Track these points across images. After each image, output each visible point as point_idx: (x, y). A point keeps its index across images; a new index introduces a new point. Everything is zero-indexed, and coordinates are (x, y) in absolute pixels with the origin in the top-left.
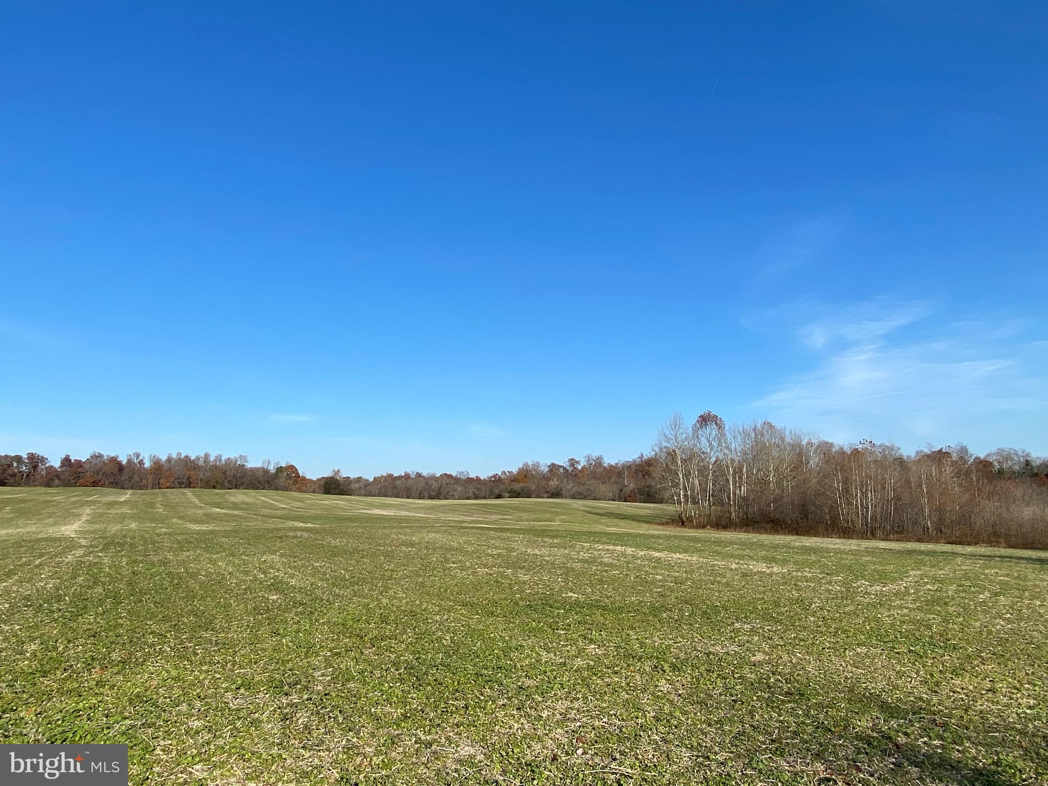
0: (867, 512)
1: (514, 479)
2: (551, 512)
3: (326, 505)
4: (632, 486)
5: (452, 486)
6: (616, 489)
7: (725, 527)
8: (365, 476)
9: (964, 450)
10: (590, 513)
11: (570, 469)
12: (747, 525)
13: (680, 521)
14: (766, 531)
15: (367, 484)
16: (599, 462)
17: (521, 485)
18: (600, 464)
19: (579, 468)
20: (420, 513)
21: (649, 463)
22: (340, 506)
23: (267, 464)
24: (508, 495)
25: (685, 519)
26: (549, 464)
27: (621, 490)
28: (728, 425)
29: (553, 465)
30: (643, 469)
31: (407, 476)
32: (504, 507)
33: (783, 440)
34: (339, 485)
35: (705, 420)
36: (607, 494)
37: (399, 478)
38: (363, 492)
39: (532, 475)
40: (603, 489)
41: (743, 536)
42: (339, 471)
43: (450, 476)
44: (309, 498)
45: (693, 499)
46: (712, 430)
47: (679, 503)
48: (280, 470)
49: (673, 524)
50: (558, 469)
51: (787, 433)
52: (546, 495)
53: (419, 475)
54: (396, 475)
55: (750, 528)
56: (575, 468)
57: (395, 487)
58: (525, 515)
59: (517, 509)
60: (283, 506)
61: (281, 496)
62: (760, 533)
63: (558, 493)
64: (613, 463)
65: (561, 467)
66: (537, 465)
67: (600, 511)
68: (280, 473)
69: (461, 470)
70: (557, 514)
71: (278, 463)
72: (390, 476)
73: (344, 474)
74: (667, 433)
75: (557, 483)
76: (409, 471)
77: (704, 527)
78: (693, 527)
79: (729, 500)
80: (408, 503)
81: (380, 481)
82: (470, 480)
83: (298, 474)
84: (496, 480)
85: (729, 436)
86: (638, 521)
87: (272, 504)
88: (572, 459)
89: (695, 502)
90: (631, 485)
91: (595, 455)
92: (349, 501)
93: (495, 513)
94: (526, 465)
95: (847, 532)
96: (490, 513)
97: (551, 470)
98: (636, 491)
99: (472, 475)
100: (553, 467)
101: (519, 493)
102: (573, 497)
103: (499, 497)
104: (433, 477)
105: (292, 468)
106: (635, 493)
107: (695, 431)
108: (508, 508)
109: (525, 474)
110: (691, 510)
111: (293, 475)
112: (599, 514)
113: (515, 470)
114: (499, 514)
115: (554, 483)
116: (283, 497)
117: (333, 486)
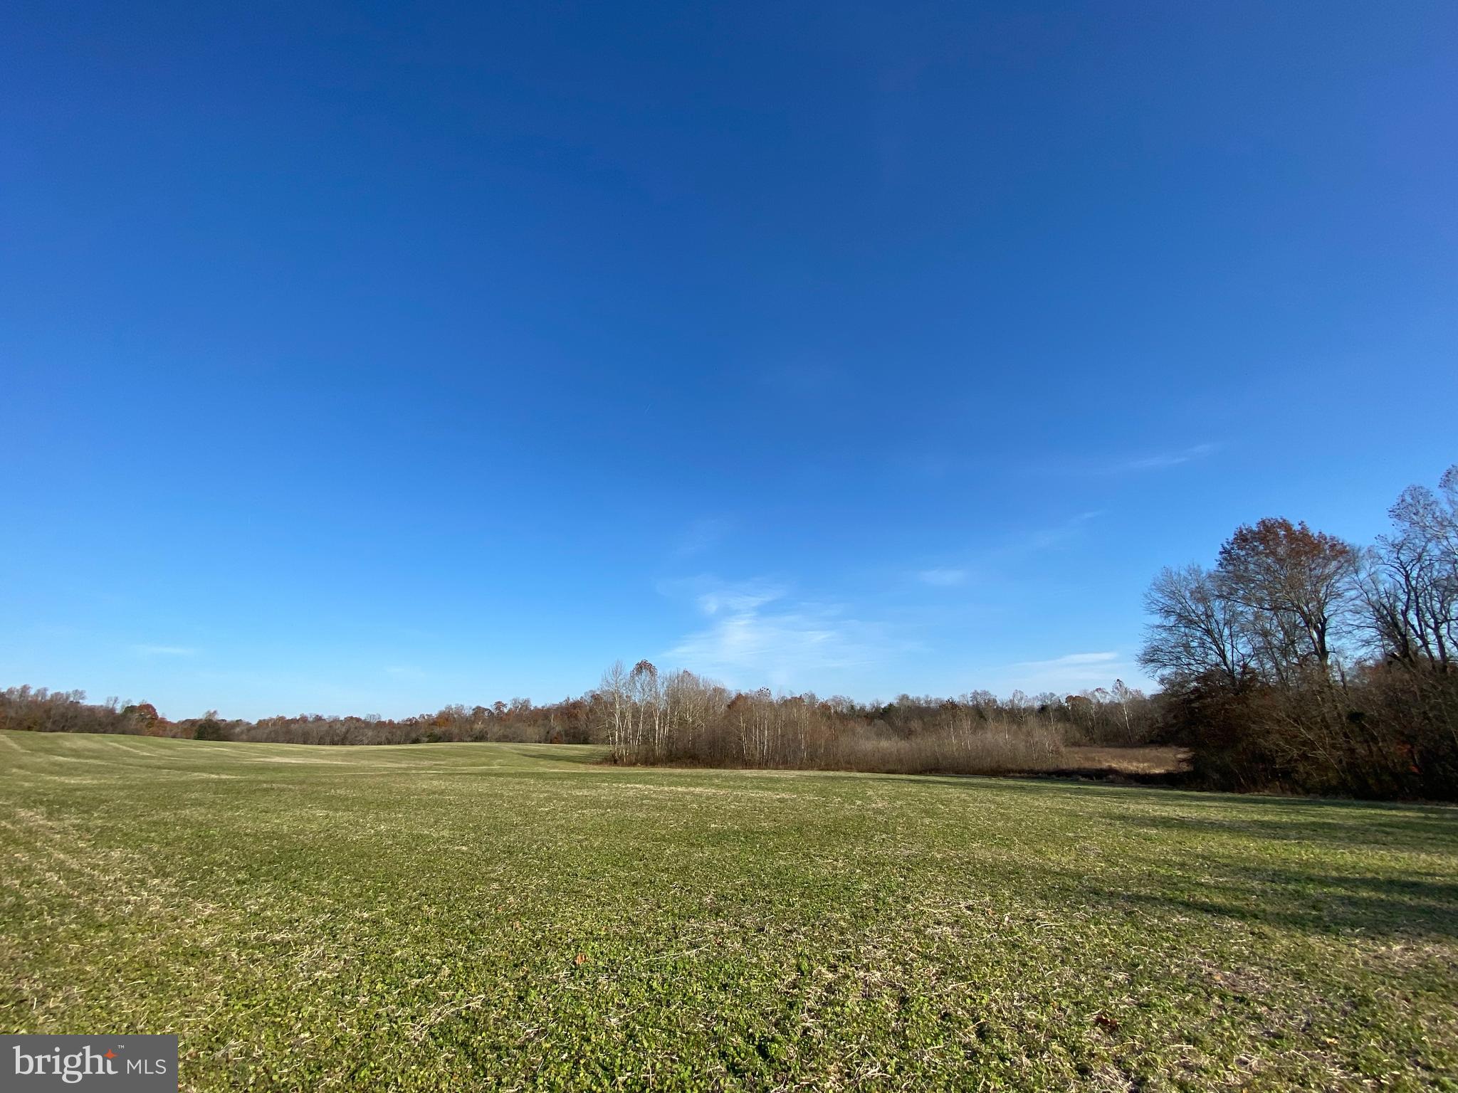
0: (764, 747)
1: (434, 723)
2: (487, 757)
3: (207, 753)
4: (558, 729)
5: (361, 731)
6: (543, 731)
7: (653, 764)
8: (246, 719)
9: (812, 697)
10: (526, 755)
11: (496, 712)
12: (672, 761)
13: (613, 760)
14: (687, 766)
15: (250, 728)
16: (525, 705)
17: (443, 729)
18: (527, 708)
19: (506, 711)
20: (337, 760)
21: (576, 705)
22: (227, 754)
23: (112, 702)
24: (427, 739)
25: (617, 758)
26: (474, 707)
27: (548, 733)
28: (659, 672)
29: (478, 708)
30: (570, 711)
31: (304, 719)
32: (435, 752)
33: (697, 685)
34: (219, 729)
35: (642, 667)
36: (534, 737)
37: (294, 721)
38: (244, 737)
39: (454, 718)
40: (530, 731)
41: (668, 771)
42: (215, 712)
43: (358, 720)
44: (180, 744)
45: (626, 739)
46: (645, 676)
47: (614, 743)
48: (131, 709)
49: (606, 763)
50: (483, 712)
51: (701, 681)
52: (469, 739)
53: (319, 719)
54: (289, 717)
55: (674, 764)
56: (501, 711)
57: (288, 732)
58: (460, 760)
59: (448, 754)
60: (145, 754)
61: (140, 742)
62: (682, 768)
63: (483, 736)
64: (540, 706)
65: (486, 710)
66: (459, 709)
67: (534, 754)
68: (129, 714)
69: (371, 713)
70: (494, 758)
71: (128, 702)
72: (282, 719)
73: (219, 717)
74: (609, 678)
75: (482, 726)
76: (307, 713)
77: (634, 764)
78: (624, 765)
79: (654, 740)
80: (313, 749)
81: (267, 724)
82: (381, 725)
83: (155, 714)
84: (412, 725)
85: (659, 682)
86: (574, 762)
87: (128, 751)
88: (499, 702)
89: (626, 742)
90: (557, 726)
91: (522, 697)
92: (234, 747)
93: (427, 759)
94: (449, 708)
95: (748, 765)
96: (421, 759)
97: (475, 714)
98: (563, 733)
99: (385, 719)
100: (479, 711)
101: (440, 738)
102: (498, 740)
103: (416, 741)
104: (336, 721)
105: (148, 708)
106: (561, 735)
107: (632, 677)
108: (438, 752)
109: (446, 718)
110: (622, 750)
111: (149, 716)
112: (534, 757)
113: (435, 713)
114: (431, 759)
115: (479, 726)
116: (143, 742)
117: (210, 731)
